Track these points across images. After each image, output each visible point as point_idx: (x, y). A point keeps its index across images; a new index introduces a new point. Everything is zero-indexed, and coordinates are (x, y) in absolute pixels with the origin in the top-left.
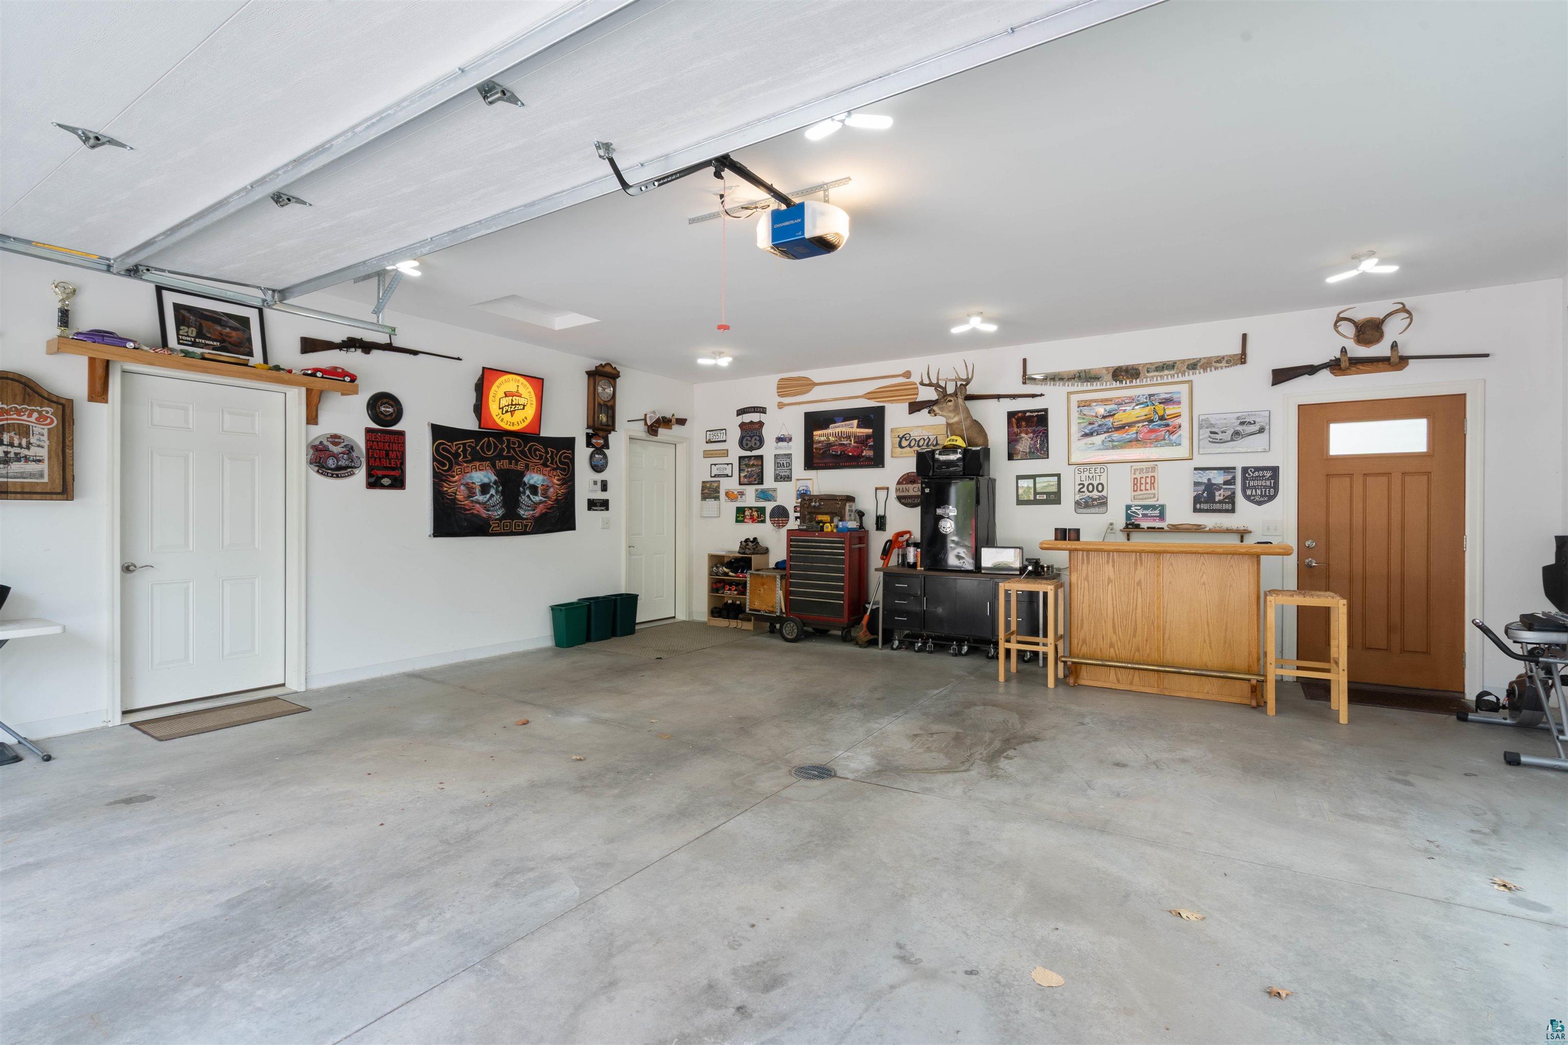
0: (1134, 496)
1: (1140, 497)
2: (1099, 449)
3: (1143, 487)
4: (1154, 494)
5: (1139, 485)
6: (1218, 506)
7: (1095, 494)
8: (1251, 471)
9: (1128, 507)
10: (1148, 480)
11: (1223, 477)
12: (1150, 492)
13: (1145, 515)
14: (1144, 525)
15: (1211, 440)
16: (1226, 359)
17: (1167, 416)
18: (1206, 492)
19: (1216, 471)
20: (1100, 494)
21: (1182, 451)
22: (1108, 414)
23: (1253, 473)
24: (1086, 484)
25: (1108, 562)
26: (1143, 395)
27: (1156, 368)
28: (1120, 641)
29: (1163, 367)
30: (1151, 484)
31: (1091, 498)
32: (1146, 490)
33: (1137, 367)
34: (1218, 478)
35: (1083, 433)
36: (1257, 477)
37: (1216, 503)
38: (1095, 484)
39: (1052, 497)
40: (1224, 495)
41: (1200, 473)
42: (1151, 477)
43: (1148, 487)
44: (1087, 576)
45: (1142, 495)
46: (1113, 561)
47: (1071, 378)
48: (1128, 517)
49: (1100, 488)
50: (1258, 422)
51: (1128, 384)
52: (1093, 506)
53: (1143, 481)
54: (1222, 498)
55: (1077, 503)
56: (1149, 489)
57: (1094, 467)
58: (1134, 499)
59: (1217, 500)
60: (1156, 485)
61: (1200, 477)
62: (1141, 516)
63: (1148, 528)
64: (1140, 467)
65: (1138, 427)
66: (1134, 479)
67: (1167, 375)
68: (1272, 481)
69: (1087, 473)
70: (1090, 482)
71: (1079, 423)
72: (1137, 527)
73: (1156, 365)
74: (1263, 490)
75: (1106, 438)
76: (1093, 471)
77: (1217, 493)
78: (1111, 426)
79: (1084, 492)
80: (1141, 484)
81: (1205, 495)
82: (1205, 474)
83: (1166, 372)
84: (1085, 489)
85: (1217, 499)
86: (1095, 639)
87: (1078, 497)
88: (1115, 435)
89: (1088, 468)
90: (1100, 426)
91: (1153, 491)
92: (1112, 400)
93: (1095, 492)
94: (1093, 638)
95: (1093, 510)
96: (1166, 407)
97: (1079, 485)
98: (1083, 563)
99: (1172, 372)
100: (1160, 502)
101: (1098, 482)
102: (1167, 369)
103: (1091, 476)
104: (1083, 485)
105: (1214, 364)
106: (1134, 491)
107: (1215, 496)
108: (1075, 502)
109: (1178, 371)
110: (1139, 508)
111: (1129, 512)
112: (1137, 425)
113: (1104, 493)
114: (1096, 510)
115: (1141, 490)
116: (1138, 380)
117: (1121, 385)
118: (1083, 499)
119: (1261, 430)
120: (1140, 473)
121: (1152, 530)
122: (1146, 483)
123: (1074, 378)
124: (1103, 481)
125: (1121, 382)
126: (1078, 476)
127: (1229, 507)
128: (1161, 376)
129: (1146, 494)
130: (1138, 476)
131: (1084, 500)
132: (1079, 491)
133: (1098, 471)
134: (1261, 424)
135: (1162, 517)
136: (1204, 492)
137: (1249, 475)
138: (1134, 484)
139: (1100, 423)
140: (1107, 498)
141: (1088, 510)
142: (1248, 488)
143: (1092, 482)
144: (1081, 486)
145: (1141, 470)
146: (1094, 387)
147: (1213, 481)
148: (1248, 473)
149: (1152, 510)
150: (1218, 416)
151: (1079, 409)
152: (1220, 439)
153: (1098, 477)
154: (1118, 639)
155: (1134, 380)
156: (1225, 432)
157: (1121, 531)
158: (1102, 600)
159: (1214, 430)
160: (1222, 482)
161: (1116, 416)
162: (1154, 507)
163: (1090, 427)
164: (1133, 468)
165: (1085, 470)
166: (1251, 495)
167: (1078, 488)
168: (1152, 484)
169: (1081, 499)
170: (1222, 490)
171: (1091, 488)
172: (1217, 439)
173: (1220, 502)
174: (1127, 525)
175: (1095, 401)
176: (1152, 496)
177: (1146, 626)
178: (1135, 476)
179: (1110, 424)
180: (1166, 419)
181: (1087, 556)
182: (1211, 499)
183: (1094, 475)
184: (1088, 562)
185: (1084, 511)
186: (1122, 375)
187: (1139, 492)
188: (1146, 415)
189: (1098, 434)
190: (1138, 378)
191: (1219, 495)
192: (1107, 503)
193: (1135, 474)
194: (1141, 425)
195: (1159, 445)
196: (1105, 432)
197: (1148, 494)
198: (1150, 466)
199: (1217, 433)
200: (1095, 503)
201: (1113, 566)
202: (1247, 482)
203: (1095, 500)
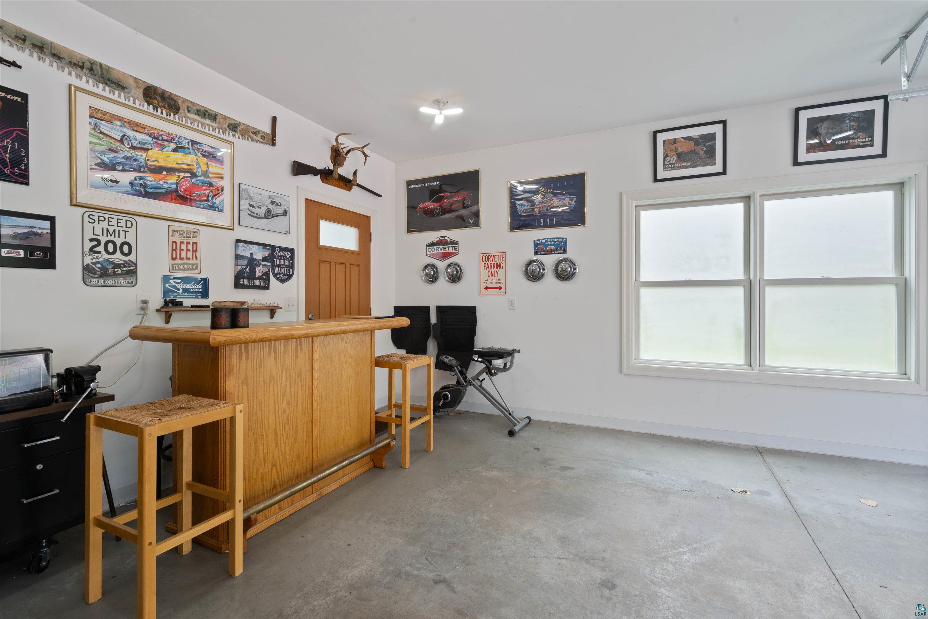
0: (173, 265)
1: (180, 267)
2: (126, 193)
3: (184, 255)
4: (197, 265)
5: (178, 251)
6: (257, 283)
7: (118, 257)
8: (278, 250)
9: (166, 279)
10: (190, 247)
11: (262, 253)
12: (191, 261)
13: (186, 291)
14: (187, 302)
15: (250, 213)
16: (261, 134)
17: (212, 173)
18: (248, 267)
19: (256, 246)
20: (126, 258)
21: (223, 219)
22: (139, 146)
23: (279, 252)
24: (103, 240)
25: (270, 353)
26: (185, 138)
27: (198, 111)
28: (282, 454)
29: (204, 113)
30: (193, 251)
31: (112, 263)
32: (188, 258)
33: (176, 98)
34: (259, 254)
35: (99, 161)
36: (282, 256)
37: (256, 279)
38: (118, 242)
39: (38, 255)
40: (262, 272)
41: (244, 246)
42: (193, 243)
43: (190, 255)
44: (246, 378)
45: (182, 264)
46: (275, 352)
47: (75, 64)
48: (166, 292)
49: (126, 249)
50: (283, 206)
51: (164, 115)
52: (115, 275)
53: (184, 247)
54: (260, 274)
55: (87, 270)
56: (191, 258)
57: (116, 217)
58: (173, 269)
59: (257, 276)
60: (198, 254)
61: (244, 250)
62: (181, 291)
63: (193, 306)
64: (181, 229)
65: (179, 177)
66: (173, 242)
67: (209, 126)
68: (291, 261)
69: (104, 225)
70: (109, 238)
71: (91, 143)
72: (180, 304)
73: (199, 108)
74: (286, 269)
75: (135, 179)
76: (114, 222)
77: (257, 269)
78: (144, 163)
79: (99, 252)
80: (181, 250)
81: (247, 270)
82: (248, 248)
83: (208, 121)
84: (101, 248)
85: (258, 274)
86: (255, 466)
87: (88, 260)
88: (149, 178)
89: (107, 216)
90: (127, 158)
91: (195, 261)
92: (144, 128)
93: (118, 255)
94: (253, 464)
95: (115, 281)
96: (209, 163)
97: (91, 240)
98: (240, 360)
99: (214, 124)
100: (203, 275)
101: (122, 239)
102: (209, 118)
103: (111, 229)
104: (99, 242)
105: (252, 135)
106: (173, 258)
107: (255, 272)
108: (84, 267)
109: (220, 126)
110: (179, 281)
111: (167, 285)
112: (178, 174)
113: (132, 257)
114: (121, 280)
115: (181, 258)
116: (177, 116)
117: (155, 113)
118: (98, 263)
119: (285, 213)
120: (180, 237)
121: (198, 309)
122: (187, 250)
123: (82, 67)
124: (130, 239)
125: (155, 108)
126: (88, 228)
127: (265, 283)
128: (202, 124)
129: (187, 264)
130: (178, 240)
131: (99, 266)
132: (91, 250)
133: (123, 223)
134: (285, 207)
135: (205, 294)
136: (246, 268)
137: (277, 254)
138: (173, 250)
139: (128, 154)
140: (136, 265)
141: (107, 281)
142: (276, 266)
143: (112, 238)
144: (95, 243)
145: (182, 232)
146: (115, 97)
147: (255, 257)
148: (276, 252)
149: (194, 285)
150: (256, 190)
151: (93, 121)
152: (257, 214)
153: (122, 234)
154: (280, 453)
155: (172, 114)
156: (260, 208)
157: (157, 310)
158: (263, 408)
159: (252, 203)
160: (261, 258)
161: (150, 152)
162: (196, 281)
163: (112, 155)
164: (171, 229)
165: (101, 219)
166: (278, 274)
167: (89, 245)
168: (195, 252)
169: (94, 263)
170: (261, 266)
171: (111, 248)
172: (254, 213)
173: (260, 278)
174: (166, 303)
175: (120, 119)
176: (194, 267)
177: (305, 424)
178: (174, 239)
179: (143, 161)
180: (209, 177)
181: (245, 348)
182: (252, 275)
183: (117, 229)
184: (247, 357)
185: (101, 281)
186: (156, 99)
187: (178, 261)
188: (188, 165)
189: (123, 170)
190: (177, 113)
191: (259, 271)
192: (136, 272)
193: (173, 236)
194: (182, 175)
195: (202, 206)
196: (135, 170)
197: (190, 264)
198: (192, 230)
199: (254, 207)
200: (119, 271)
201: (275, 358)
202: (275, 260)
203: (118, 266)
